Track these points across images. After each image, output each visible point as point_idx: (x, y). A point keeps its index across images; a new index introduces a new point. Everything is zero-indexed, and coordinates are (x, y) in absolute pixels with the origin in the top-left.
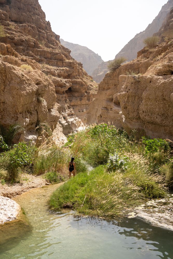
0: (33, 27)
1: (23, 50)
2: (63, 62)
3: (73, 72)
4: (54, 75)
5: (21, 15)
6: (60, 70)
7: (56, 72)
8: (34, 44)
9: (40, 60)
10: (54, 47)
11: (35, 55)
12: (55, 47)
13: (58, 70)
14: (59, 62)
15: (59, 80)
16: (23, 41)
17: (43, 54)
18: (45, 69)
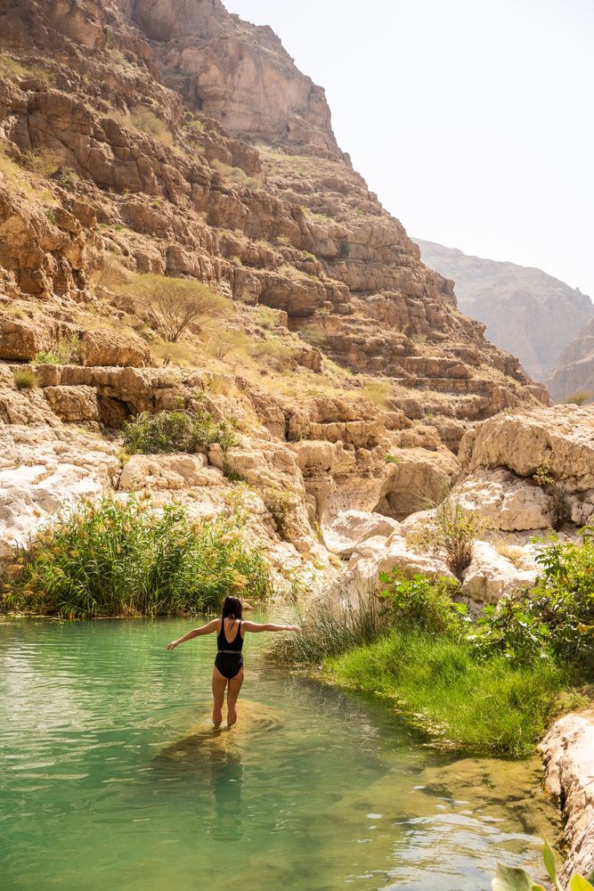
0: (395, 299)
1: (384, 364)
2: (467, 383)
3: (490, 404)
4: (448, 415)
5: (369, 275)
6: (462, 401)
7: (453, 408)
8: (403, 347)
9: (417, 381)
10: (444, 335)
11: (407, 370)
12: (447, 335)
13: (456, 401)
14: (460, 382)
15: (461, 426)
16: (381, 344)
17: (424, 367)
18: (430, 404)
